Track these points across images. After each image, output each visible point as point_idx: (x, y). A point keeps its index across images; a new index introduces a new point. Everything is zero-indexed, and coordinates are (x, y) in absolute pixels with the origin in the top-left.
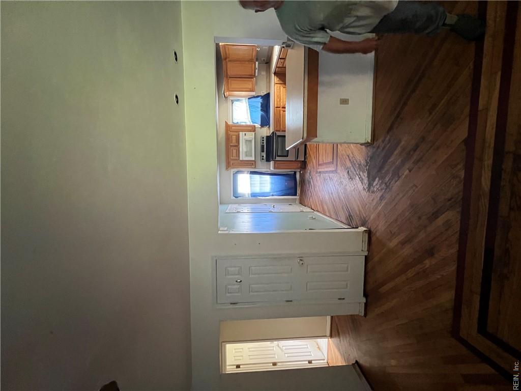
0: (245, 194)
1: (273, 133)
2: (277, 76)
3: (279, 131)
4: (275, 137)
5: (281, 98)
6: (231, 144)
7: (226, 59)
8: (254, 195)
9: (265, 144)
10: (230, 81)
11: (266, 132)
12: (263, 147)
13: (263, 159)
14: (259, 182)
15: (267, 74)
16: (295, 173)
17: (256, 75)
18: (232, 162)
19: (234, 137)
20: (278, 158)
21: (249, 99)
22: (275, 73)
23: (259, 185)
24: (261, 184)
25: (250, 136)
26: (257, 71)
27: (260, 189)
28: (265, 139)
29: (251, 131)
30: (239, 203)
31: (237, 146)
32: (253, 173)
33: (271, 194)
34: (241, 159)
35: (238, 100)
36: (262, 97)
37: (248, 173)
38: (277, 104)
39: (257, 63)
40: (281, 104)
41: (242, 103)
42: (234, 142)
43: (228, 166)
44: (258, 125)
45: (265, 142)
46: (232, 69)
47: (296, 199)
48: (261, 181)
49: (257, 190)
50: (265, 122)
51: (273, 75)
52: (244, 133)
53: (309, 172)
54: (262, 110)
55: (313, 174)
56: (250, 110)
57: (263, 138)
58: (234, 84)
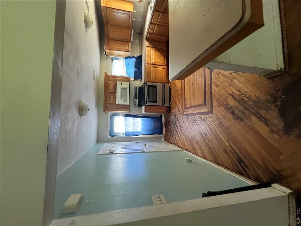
0: (120, 133)
1: (145, 83)
2: (148, 42)
3: (150, 82)
4: (146, 87)
5: (151, 57)
6: (109, 91)
7: (107, 23)
8: (127, 134)
9: (137, 93)
10: (110, 42)
11: (138, 84)
12: (136, 95)
13: (136, 105)
14: (132, 123)
15: (140, 41)
16: (161, 116)
17: (132, 40)
18: (109, 106)
19: (112, 86)
20: (148, 104)
21: (126, 58)
22: (147, 39)
23: (132, 126)
24: (133, 124)
25: (126, 85)
26: (132, 37)
27: (133, 129)
28: (138, 89)
29: (126, 81)
30: (115, 141)
31: (115, 92)
32: (127, 116)
33: (142, 133)
34: (117, 103)
35: (117, 59)
36: (136, 58)
37: (123, 116)
38: (148, 61)
39: (133, 31)
40: (151, 62)
41: (120, 61)
42: (112, 89)
43: (106, 109)
44: (132, 78)
45: (137, 91)
46: (112, 33)
47: (162, 137)
48: (133, 122)
49: (130, 130)
50: (138, 76)
51: (145, 40)
52: (120, 82)
53: (174, 115)
54: (135, 67)
55: (179, 116)
56: (126, 67)
57: (136, 88)
58: (114, 45)
